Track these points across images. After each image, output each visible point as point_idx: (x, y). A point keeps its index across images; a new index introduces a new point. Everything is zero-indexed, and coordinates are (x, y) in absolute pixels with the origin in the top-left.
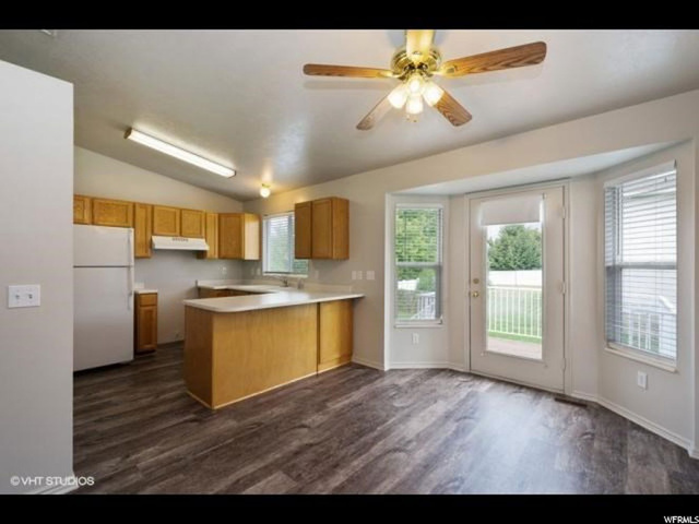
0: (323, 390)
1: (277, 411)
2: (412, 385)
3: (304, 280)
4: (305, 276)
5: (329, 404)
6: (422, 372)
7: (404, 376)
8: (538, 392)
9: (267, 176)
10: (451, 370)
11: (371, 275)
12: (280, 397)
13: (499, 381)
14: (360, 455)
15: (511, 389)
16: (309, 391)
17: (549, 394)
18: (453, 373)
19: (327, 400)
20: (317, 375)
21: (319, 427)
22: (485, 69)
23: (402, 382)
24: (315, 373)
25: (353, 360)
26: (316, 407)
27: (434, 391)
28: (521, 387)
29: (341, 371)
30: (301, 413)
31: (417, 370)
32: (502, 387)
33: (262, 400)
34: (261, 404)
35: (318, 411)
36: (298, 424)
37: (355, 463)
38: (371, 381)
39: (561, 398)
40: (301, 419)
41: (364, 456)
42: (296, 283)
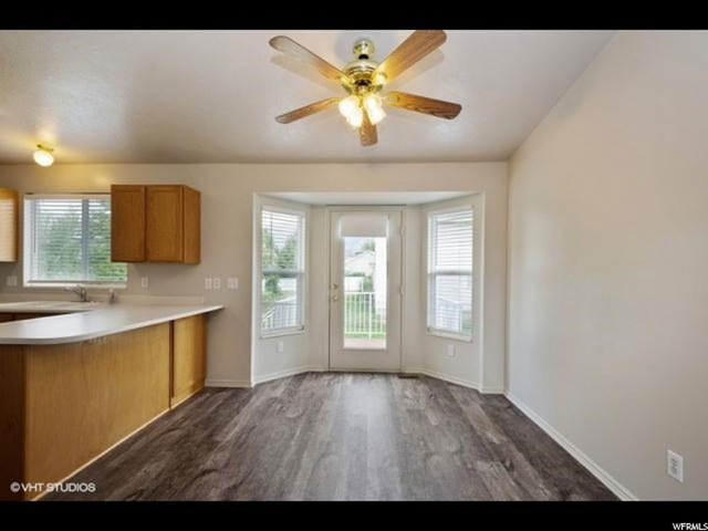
0: (196, 426)
1: (152, 468)
2: (291, 393)
3: (119, 291)
4: (123, 286)
5: (218, 438)
6: (289, 381)
7: (275, 388)
8: (385, 374)
9: (47, 135)
10: (313, 373)
11: (233, 283)
12: (141, 451)
13: (355, 373)
14: (296, 474)
15: (368, 378)
16: (177, 433)
17: (393, 374)
18: (317, 374)
19: (211, 435)
20: (172, 413)
21: (226, 465)
22: (416, 109)
23: (278, 393)
24: (168, 410)
25: (207, 384)
26: (205, 446)
27: (313, 394)
28: (373, 373)
29: (200, 399)
30: (190, 459)
31: (283, 379)
32: (360, 377)
33: (114, 464)
34: (117, 470)
35: (210, 450)
36: (197, 472)
37: (298, 483)
38: (245, 402)
39: (402, 376)
40: (197, 466)
41: (300, 474)
42: (108, 297)
